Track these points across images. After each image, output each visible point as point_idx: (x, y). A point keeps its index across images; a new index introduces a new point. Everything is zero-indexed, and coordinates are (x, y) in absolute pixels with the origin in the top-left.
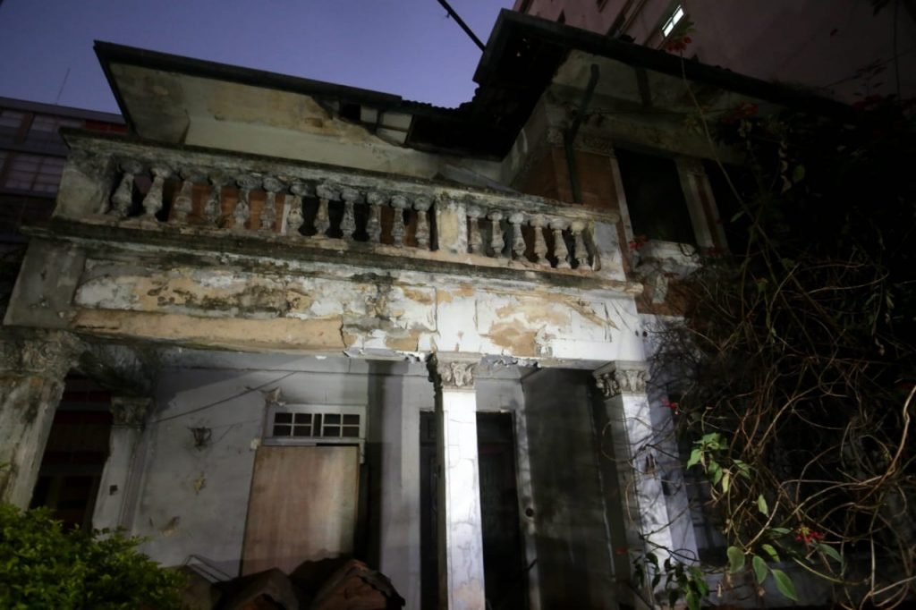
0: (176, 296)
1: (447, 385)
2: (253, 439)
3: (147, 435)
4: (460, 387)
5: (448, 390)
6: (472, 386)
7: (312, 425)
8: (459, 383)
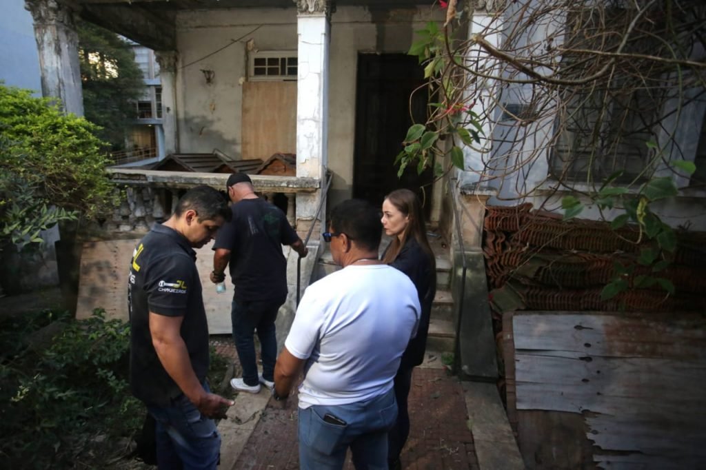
1: (302, 12)
2: (240, 77)
3: (180, 76)
4: (313, 13)
5: (302, 15)
6: (323, 11)
7: (280, 67)
8: (311, 10)
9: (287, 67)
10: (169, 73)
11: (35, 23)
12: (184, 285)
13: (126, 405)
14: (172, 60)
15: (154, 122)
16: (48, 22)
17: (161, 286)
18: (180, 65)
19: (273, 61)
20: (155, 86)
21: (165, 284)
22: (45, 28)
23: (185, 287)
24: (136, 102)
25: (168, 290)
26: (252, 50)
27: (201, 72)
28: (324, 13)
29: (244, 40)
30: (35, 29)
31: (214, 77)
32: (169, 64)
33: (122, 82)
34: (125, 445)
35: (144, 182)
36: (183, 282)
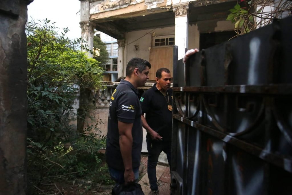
0: (106, 6)
1: (177, 15)
2: (149, 47)
3: (125, 48)
4: (181, 15)
5: (177, 17)
6: (186, 14)
7: (165, 42)
8: (180, 14)
9: (168, 42)
10: (122, 48)
11: (82, 31)
12: (133, 108)
13: (100, 169)
14: (123, 42)
15: (111, 73)
16: (86, 30)
17: (123, 107)
18: (126, 44)
19: (163, 40)
20: (112, 58)
21: (125, 107)
22: (84, 32)
23: (134, 109)
24: (105, 65)
25: (126, 110)
26: (154, 36)
27: (134, 46)
28: (186, 15)
29: (151, 33)
30: (82, 33)
31: (139, 48)
32: (122, 44)
33: (101, 57)
34: (99, 186)
35: (111, 85)
36: (133, 106)
